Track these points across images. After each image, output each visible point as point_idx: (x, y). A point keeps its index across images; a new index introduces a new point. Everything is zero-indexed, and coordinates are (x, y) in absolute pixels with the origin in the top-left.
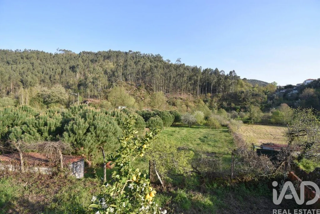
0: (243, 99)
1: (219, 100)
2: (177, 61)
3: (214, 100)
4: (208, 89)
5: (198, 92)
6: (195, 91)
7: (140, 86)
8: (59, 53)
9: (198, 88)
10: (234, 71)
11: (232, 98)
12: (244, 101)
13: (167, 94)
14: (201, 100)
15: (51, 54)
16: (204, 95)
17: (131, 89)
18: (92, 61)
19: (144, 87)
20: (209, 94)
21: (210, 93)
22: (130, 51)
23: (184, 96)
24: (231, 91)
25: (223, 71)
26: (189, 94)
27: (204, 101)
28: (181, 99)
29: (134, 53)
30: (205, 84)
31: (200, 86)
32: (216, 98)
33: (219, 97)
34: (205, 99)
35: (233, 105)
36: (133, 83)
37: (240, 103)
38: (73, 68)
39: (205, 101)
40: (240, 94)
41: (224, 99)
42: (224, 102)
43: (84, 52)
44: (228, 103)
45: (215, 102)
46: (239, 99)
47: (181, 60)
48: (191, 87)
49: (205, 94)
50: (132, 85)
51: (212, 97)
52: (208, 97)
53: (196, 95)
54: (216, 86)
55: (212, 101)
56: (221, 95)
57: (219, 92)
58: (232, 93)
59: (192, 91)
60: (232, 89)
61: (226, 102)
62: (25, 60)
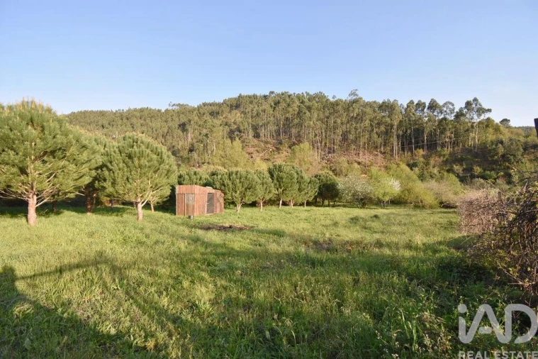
0: (503, 156)
1: (443, 161)
2: (350, 95)
3: (432, 162)
4: (417, 142)
5: (396, 148)
6: (389, 148)
7: (281, 143)
8: (170, 108)
9: (394, 141)
10: (475, 100)
11: (476, 155)
12: (504, 161)
13: (330, 155)
14: (401, 163)
15: (159, 111)
16: (409, 153)
17: (264, 150)
18: (212, 114)
19: (287, 145)
20: (421, 152)
21: (423, 148)
22: (272, 93)
23: (365, 158)
24: (471, 143)
25: (451, 103)
26: (376, 153)
27: (408, 165)
28: (359, 163)
29: (278, 95)
30: (409, 131)
31: (398, 136)
32: (437, 159)
33: (444, 156)
34: (412, 162)
35: (478, 170)
36: (269, 140)
37: (495, 167)
38: (183, 127)
39: (411, 166)
40: (494, 146)
41: (454, 159)
42: (456, 165)
43: (205, 104)
44: (465, 167)
45: (434, 167)
46: (493, 156)
47: (357, 92)
48: (380, 141)
49: (412, 152)
50: (266, 143)
51: (426, 157)
52: (417, 158)
53: (392, 155)
54: (436, 135)
55: (427, 164)
56: (447, 151)
57: (443, 146)
58: (474, 147)
59: (382, 148)
60: (474, 139)
61: (462, 165)
62: (125, 121)
